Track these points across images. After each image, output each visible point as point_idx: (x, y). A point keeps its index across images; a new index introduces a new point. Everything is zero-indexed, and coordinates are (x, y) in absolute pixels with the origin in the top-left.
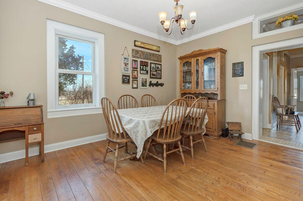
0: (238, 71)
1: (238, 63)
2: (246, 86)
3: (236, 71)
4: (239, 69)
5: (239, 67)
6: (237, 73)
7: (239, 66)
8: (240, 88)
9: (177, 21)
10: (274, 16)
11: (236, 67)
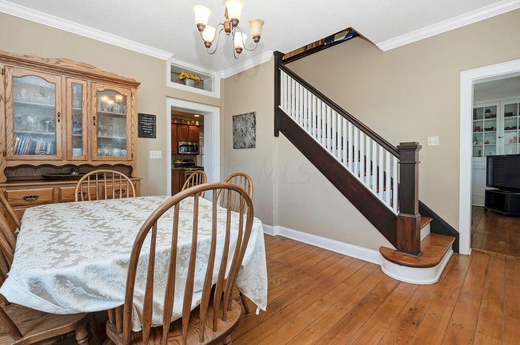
0: (148, 128)
1: (149, 116)
2: (159, 153)
3: (144, 128)
4: (149, 126)
5: (149, 122)
6: (146, 130)
7: (149, 120)
8: (151, 157)
9: (228, 31)
10: (181, 66)
11: (144, 122)
